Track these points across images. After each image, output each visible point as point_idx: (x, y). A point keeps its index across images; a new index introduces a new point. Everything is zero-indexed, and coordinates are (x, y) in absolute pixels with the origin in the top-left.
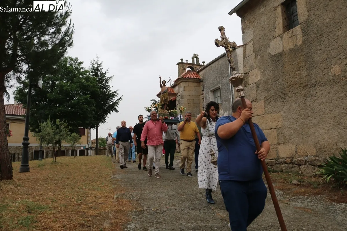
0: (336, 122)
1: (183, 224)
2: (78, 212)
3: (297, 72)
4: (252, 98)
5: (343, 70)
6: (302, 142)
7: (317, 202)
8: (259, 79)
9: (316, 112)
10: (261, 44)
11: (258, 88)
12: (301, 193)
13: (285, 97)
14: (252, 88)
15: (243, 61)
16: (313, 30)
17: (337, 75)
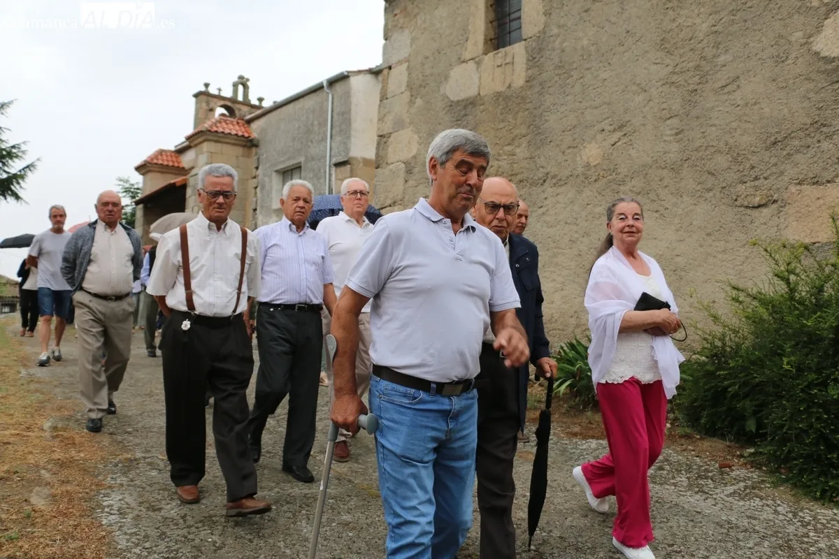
3: (507, 148)
4: (394, 197)
5: (606, 155)
8: (414, 152)
10: (428, 72)
11: (410, 173)
14: (394, 173)
15: (380, 106)
16: (551, 57)
17: (592, 164)
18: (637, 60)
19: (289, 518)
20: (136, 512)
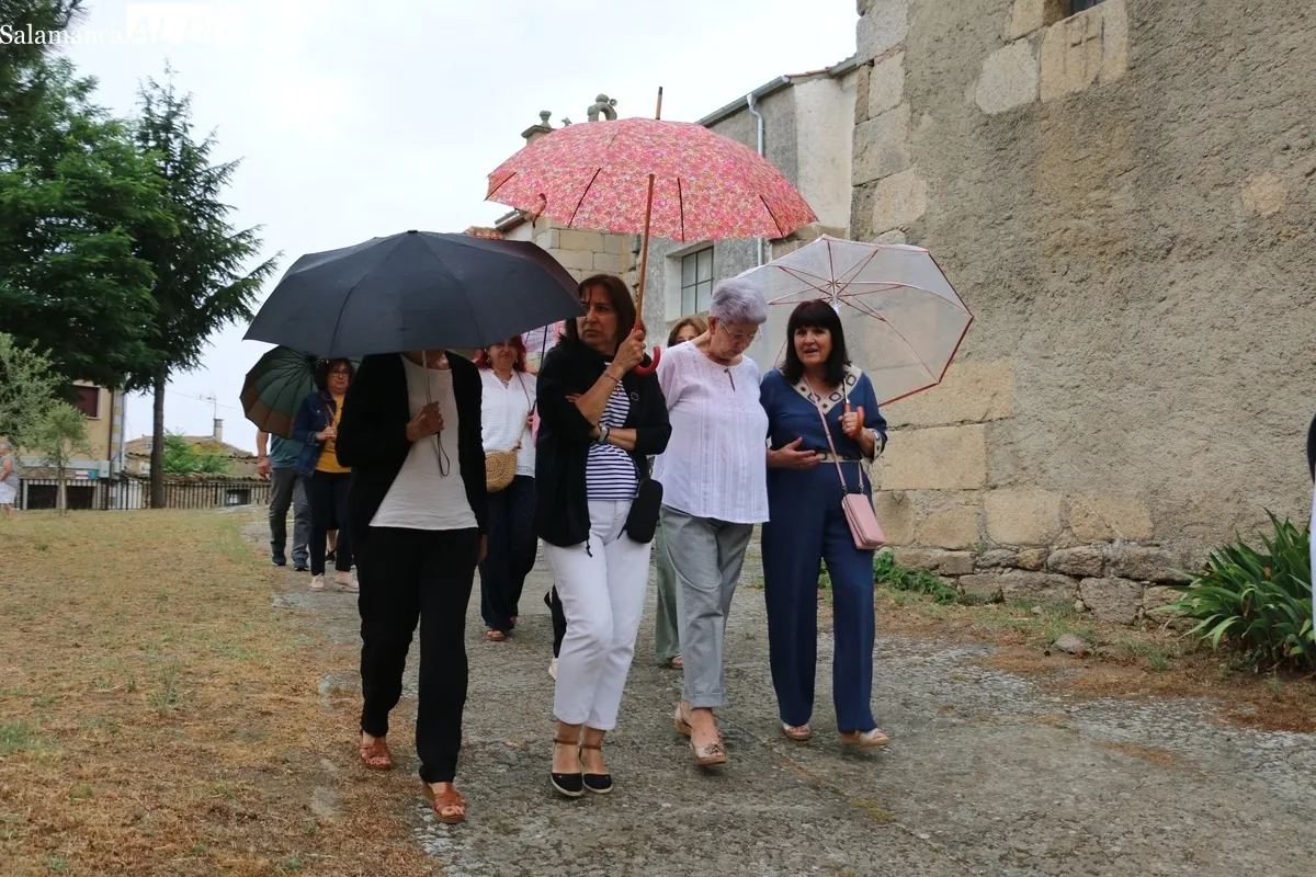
0: (1245, 409)
1: (664, 805)
3: (1094, 195)
5: (1293, 196)
6: (1092, 482)
7: (1182, 724)
8: (921, 210)
9: (1163, 364)
10: (941, 67)
12: (1105, 689)
13: (1033, 295)
15: (855, 133)
16: (1179, 18)
17: (1264, 215)
19: (737, 854)
20: (478, 835)
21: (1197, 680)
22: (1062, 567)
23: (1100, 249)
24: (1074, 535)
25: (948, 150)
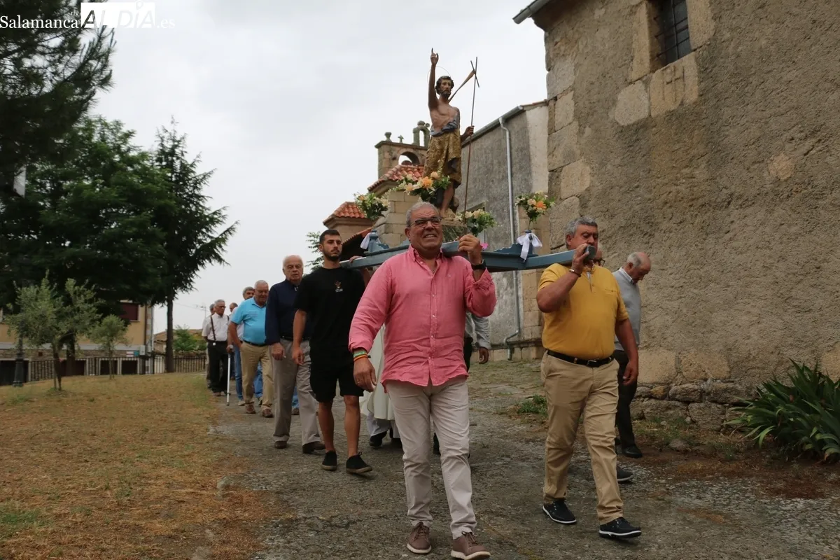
0: (779, 297)
1: (403, 555)
2: (121, 526)
3: (685, 171)
5: (798, 167)
6: (693, 344)
7: (737, 495)
8: (587, 184)
9: (730, 271)
10: (594, 99)
11: (585, 207)
12: (694, 474)
13: (653, 232)
14: (568, 208)
15: (548, 140)
16: (725, 65)
17: (782, 179)
18: (828, 52)
21: (751, 466)
22: (677, 397)
23: (690, 203)
24: (684, 377)
25: (601, 148)
